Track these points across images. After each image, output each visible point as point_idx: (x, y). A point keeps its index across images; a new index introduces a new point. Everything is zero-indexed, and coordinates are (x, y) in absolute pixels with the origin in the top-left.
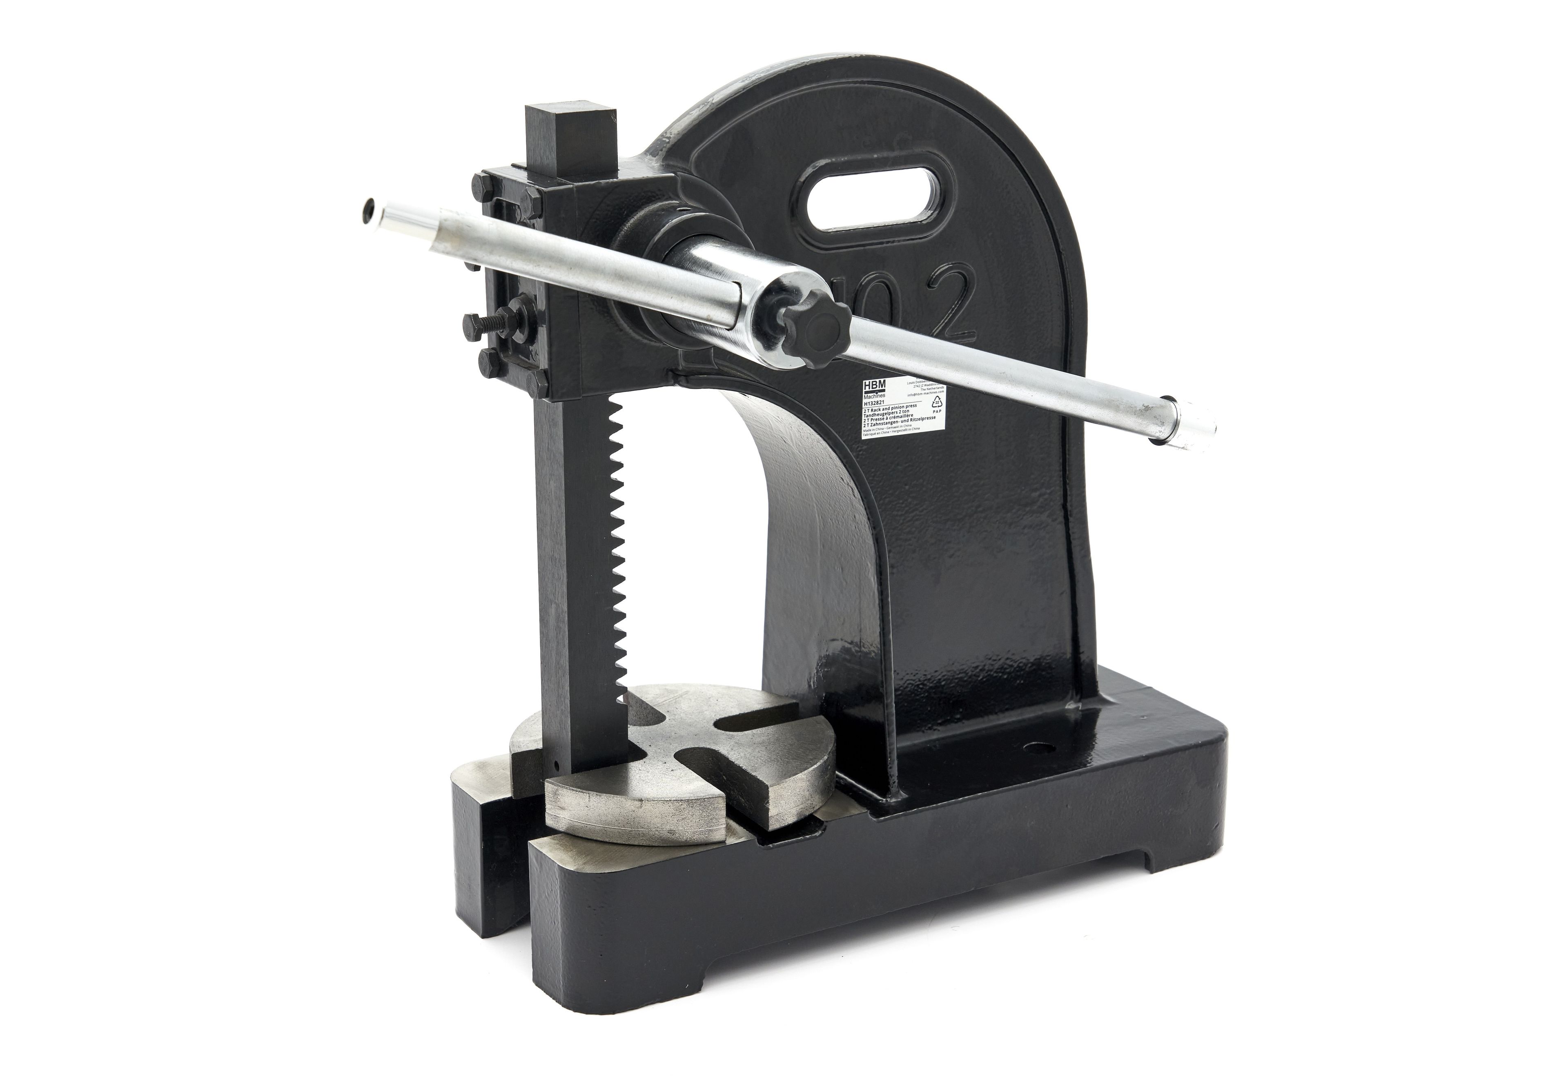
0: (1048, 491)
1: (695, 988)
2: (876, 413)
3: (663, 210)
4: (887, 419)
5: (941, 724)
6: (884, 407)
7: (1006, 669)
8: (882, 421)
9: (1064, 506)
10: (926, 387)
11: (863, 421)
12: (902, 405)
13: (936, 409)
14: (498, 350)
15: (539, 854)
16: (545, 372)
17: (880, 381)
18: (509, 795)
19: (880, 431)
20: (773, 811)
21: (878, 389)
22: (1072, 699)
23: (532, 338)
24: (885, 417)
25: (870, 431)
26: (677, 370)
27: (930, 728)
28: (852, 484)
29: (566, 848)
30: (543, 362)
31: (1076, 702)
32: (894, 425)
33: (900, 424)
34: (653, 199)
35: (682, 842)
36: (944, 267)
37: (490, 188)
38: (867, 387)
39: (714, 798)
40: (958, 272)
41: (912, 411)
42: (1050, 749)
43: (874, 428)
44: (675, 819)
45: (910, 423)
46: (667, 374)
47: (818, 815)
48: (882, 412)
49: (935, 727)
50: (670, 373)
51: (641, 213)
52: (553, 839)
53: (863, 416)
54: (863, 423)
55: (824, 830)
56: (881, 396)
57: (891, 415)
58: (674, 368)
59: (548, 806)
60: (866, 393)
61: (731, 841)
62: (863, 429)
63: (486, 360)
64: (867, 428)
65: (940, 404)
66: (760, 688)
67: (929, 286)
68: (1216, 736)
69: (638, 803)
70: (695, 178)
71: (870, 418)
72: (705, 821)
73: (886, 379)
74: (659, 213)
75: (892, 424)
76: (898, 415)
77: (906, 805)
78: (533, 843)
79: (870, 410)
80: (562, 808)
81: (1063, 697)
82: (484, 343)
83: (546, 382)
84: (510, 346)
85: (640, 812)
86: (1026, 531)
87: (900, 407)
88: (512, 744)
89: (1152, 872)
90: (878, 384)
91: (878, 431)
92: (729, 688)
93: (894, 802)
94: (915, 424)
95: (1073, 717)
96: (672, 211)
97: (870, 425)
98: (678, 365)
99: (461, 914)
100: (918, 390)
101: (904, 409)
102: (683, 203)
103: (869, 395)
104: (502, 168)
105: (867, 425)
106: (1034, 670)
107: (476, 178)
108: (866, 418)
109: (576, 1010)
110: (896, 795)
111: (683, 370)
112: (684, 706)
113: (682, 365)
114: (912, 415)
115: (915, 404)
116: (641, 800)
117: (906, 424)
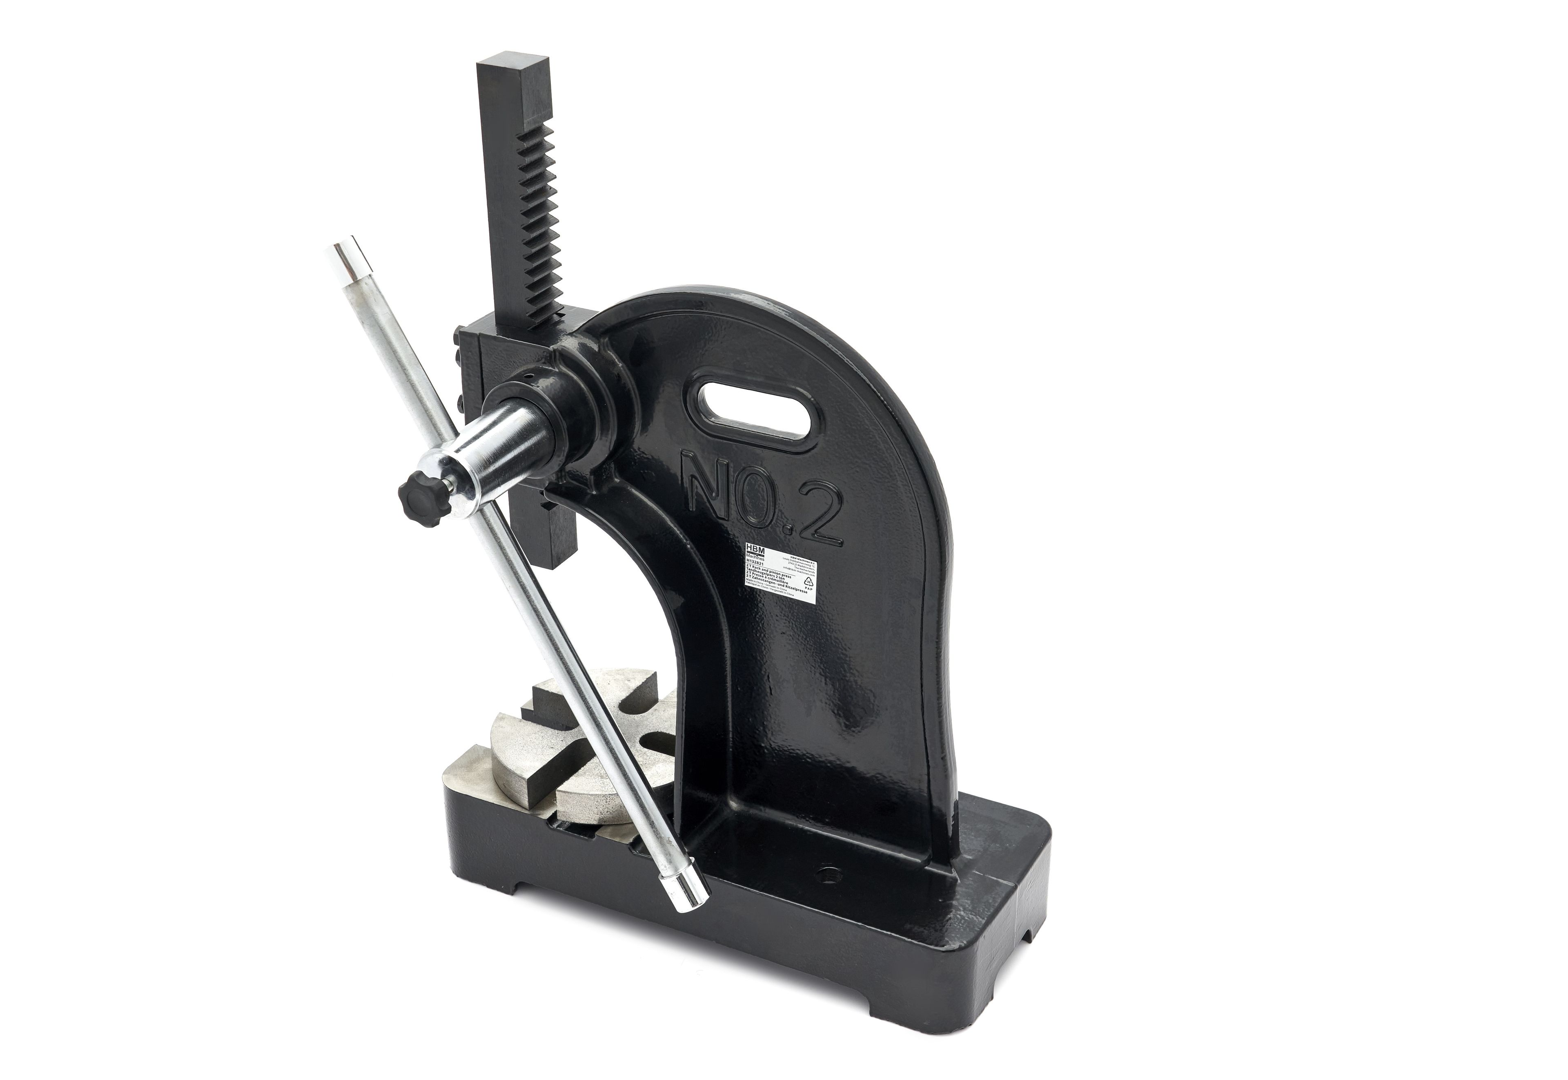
2: (758, 570)
4: (766, 578)
6: (764, 568)
8: (761, 578)
10: (799, 567)
11: (746, 572)
12: (778, 573)
13: (808, 587)
17: (760, 548)
19: (761, 585)
21: (758, 552)
24: (764, 576)
32: (771, 584)
33: (776, 586)
38: (749, 549)
41: (786, 580)
43: (754, 579)
45: (785, 588)
48: (762, 571)
53: (746, 568)
56: (761, 559)
57: (769, 576)
62: (746, 577)
65: (811, 584)
67: (801, 491)
71: (752, 572)
73: (765, 548)
75: (770, 583)
76: (775, 578)
79: (752, 566)
87: (777, 574)
90: (758, 549)
91: (759, 584)
94: (789, 591)
97: (751, 576)
100: (792, 567)
101: (781, 576)
103: (750, 554)
105: (749, 576)
108: (749, 571)
114: (787, 583)
115: (790, 576)
117: (782, 587)
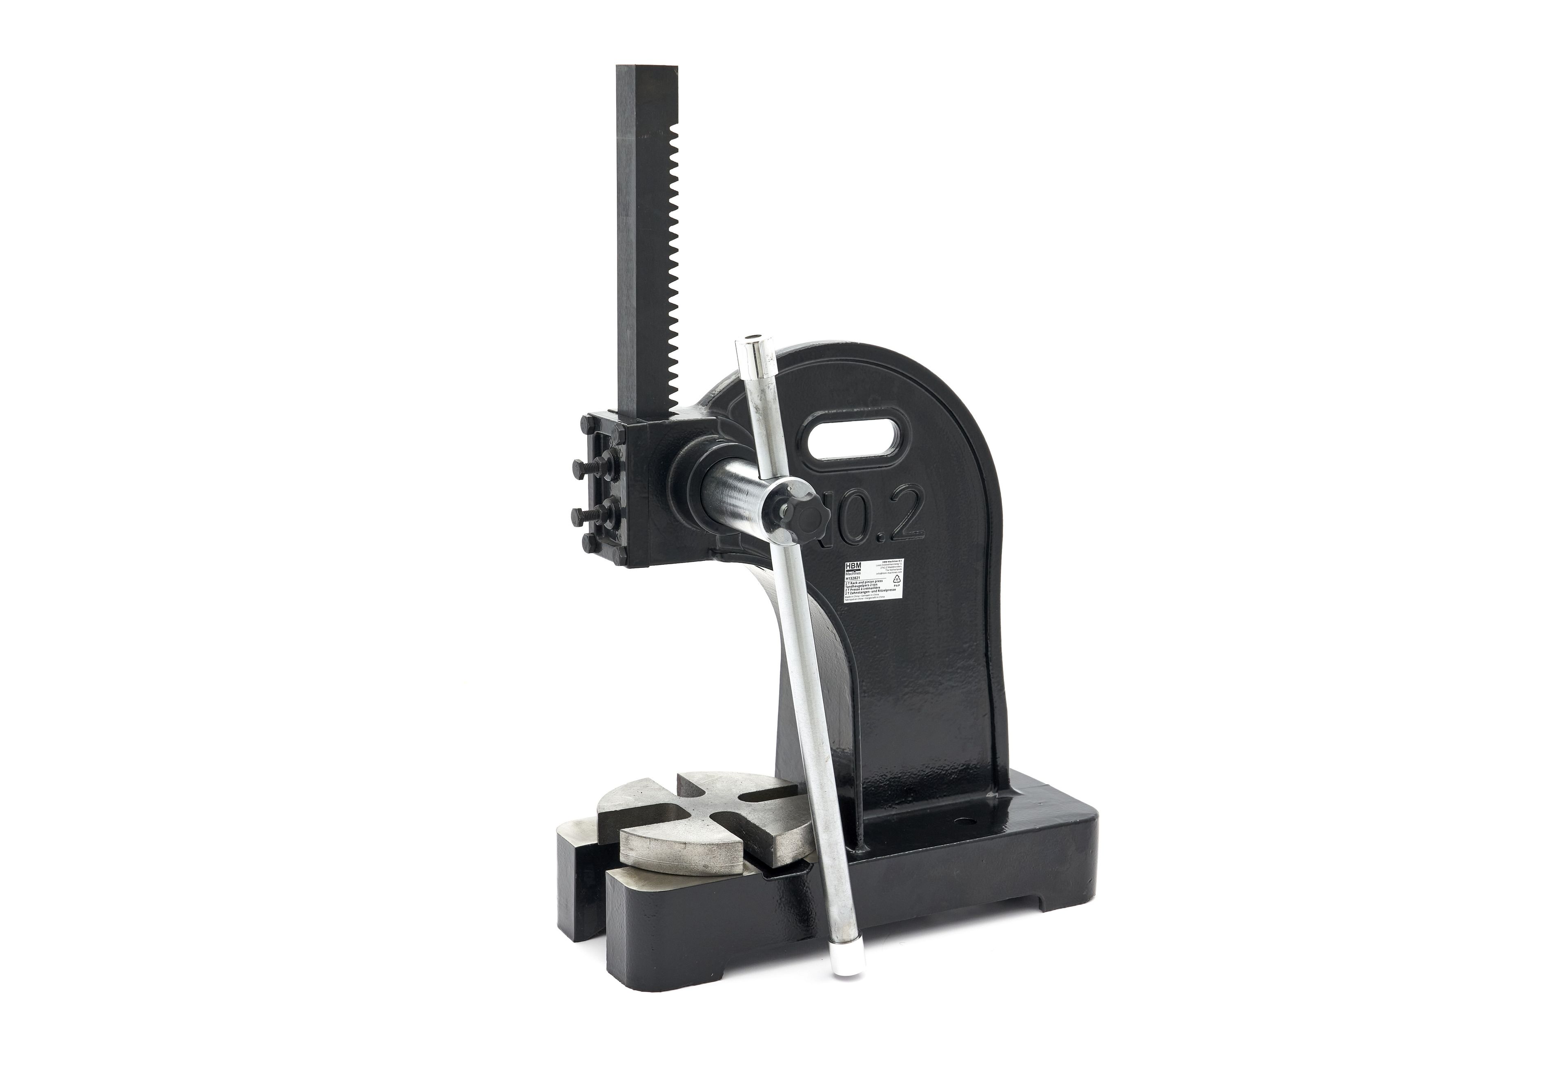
0: (975, 644)
1: (718, 977)
2: (854, 585)
3: (707, 441)
4: (862, 589)
5: (898, 804)
6: (860, 581)
7: (944, 767)
8: (858, 591)
9: (986, 655)
10: (889, 569)
11: (845, 590)
12: (872, 580)
13: (896, 584)
14: (595, 534)
15: (613, 879)
16: (625, 548)
17: (857, 563)
18: (596, 842)
19: (857, 598)
20: (777, 854)
21: (855, 568)
22: (991, 790)
23: (617, 526)
24: (860, 588)
25: (850, 597)
26: (715, 549)
27: (890, 807)
28: (835, 631)
29: (631, 876)
30: (624, 542)
31: (994, 793)
32: (867, 594)
33: (871, 593)
34: (701, 434)
35: (713, 873)
36: (903, 486)
37: (593, 425)
38: (848, 567)
39: (734, 843)
40: (912, 491)
41: (879, 584)
42: (973, 822)
43: (852, 595)
44: (708, 857)
45: (878, 593)
46: (708, 552)
47: (807, 860)
48: (858, 585)
49: (894, 806)
50: (710, 551)
51: (693, 443)
52: (623, 870)
53: (845, 587)
54: (845, 592)
55: (811, 869)
56: (858, 574)
57: (865, 587)
58: (713, 547)
59: (621, 848)
60: (847, 571)
61: (746, 874)
62: (845, 596)
63: (587, 540)
64: (847, 595)
65: (899, 581)
66: (773, 775)
67: (892, 499)
68: (1090, 816)
69: (683, 846)
70: (730, 421)
71: (850, 588)
72: (729, 859)
73: (861, 562)
74: (705, 443)
75: (865, 593)
76: (870, 587)
77: (868, 855)
78: (609, 872)
79: (850, 583)
80: (632, 849)
81: (985, 789)
82: (586, 528)
83: (625, 554)
84: (603, 531)
85: (684, 852)
86: (959, 671)
87: (871, 582)
88: (599, 807)
89: (1044, 912)
90: (855, 565)
91: (856, 598)
92: (750, 775)
93: (861, 853)
94: (881, 594)
95: (991, 803)
96: (713, 442)
97: (850, 593)
98: (716, 546)
99: (560, 926)
100: (884, 571)
101: (874, 583)
102: (722, 437)
103: (849, 572)
104: (601, 412)
105: (847, 593)
106: (965, 768)
107: (584, 418)
108: (847, 589)
109: (634, 989)
110: (862, 848)
111: (719, 550)
112: (719, 785)
113: (719, 546)
114: (879, 588)
115: (881, 580)
116: (685, 844)
117: (875, 593)
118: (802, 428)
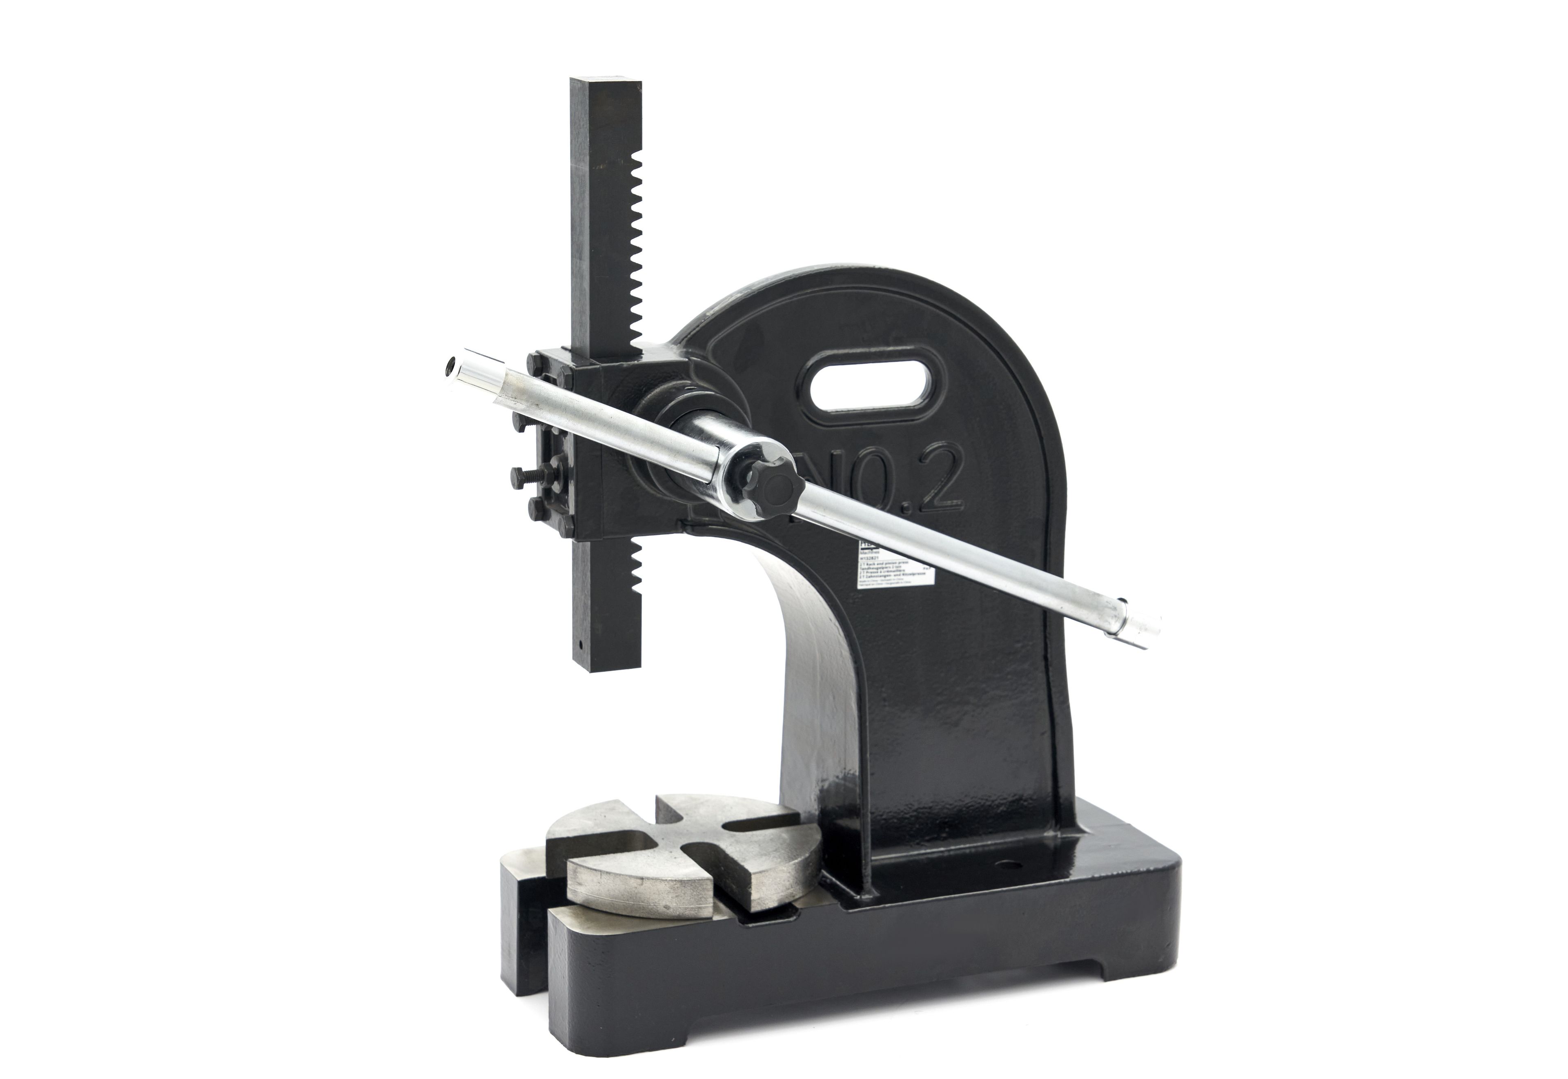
0: (1031, 643)
1: (680, 1042)
2: (871, 567)
3: (675, 388)
4: (881, 572)
5: (928, 841)
6: (879, 562)
7: (990, 797)
8: (877, 575)
9: (1046, 658)
11: (859, 573)
12: (894, 561)
14: (543, 498)
15: (554, 919)
16: (572, 517)
18: (543, 874)
19: (875, 583)
20: (755, 895)
22: (1050, 828)
23: (565, 490)
24: (879, 570)
25: (865, 582)
26: (686, 520)
27: (918, 844)
28: (837, 624)
29: (576, 916)
30: (572, 511)
31: (1055, 831)
32: (887, 578)
33: (892, 577)
34: (668, 379)
35: (675, 916)
36: (935, 445)
37: (539, 365)
39: (700, 881)
40: (948, 451)
41: (904, 567)
42: (1019, 866)
43: (869, 579)
44: (670, 896)
45: (902, 577)
46: (676, 524)
47: (798, 905)
48: (876, 566)
49: (922, 843)
50: (679, 523)
51: (658, 390)
52: (570, 909)
53: (859, 569)
54: (859, 575)
55: (799, 916)
56: (876, 553)
57: (885, 570)
58: (683, 518)
59: (569, 882)
60: (862, 549)
61: (716, 918)
62: (859, 579)
63: (533, 506)
64: (862, 579)
66: (778, 802)
67: (920, 461)
68: (1170, 863)
69: (639, 881)
70: (713, 364)
71: (865, 571)
72: (695, 899)
74: (671, 390)
75: (885, 577)
76: (891, 569)
77: (877, 901)
78: (551, 911)
79: (866, 564)
80: (580, 884)
81: (1043, 827)
82: (532, 490)
83: (572, 525)
84: (553, 495)
85: (641, 889)
86: (1009, 677)
87: (893, 563)
88: (549, 832)
89: (1106, 980)
91: (873, 583)
92: (744, 799)
93: (867, 899)
94: (906, 578)
95: (1051, 844)
96: (681, 389)
97: (865, 577)
98: (688, 516)
99: (503, 978)
101: (897, 565)
102: (694, 383)
104: (551, 350)
105: (862, 577)
106: (1016, 799)
107: (530, 356)
108: (862, 571)
109: (577, 1053)
110: (869, 893)
111: (692, 521)
112: (702, 811)
113: (691, 516)
114: (904, 571)
116: (642, 879)
117: (899, 577)
118: (804, 370)
